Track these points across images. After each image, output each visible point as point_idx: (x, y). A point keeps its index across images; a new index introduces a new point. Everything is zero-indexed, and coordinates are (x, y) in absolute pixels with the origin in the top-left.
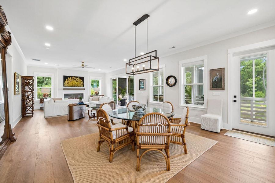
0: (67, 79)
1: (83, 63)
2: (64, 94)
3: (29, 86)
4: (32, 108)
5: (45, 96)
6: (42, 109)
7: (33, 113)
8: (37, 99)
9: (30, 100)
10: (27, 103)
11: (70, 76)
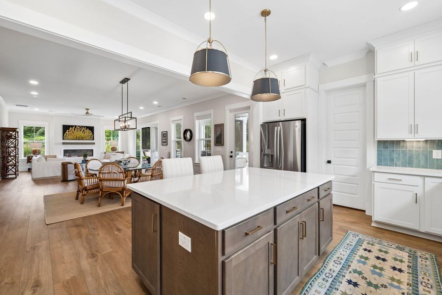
0: (69, 129)
1: (87, 109)
2: (64, 150)
3: (12, 140)
4: (15, 168)
5: (36, 152)
6: (30, 170)
7: (16, 175)
8: (22, 157)
9: (12, 157)
10: (8, 162)
11: (73, 126)
